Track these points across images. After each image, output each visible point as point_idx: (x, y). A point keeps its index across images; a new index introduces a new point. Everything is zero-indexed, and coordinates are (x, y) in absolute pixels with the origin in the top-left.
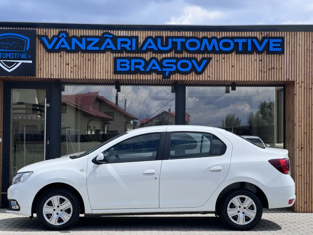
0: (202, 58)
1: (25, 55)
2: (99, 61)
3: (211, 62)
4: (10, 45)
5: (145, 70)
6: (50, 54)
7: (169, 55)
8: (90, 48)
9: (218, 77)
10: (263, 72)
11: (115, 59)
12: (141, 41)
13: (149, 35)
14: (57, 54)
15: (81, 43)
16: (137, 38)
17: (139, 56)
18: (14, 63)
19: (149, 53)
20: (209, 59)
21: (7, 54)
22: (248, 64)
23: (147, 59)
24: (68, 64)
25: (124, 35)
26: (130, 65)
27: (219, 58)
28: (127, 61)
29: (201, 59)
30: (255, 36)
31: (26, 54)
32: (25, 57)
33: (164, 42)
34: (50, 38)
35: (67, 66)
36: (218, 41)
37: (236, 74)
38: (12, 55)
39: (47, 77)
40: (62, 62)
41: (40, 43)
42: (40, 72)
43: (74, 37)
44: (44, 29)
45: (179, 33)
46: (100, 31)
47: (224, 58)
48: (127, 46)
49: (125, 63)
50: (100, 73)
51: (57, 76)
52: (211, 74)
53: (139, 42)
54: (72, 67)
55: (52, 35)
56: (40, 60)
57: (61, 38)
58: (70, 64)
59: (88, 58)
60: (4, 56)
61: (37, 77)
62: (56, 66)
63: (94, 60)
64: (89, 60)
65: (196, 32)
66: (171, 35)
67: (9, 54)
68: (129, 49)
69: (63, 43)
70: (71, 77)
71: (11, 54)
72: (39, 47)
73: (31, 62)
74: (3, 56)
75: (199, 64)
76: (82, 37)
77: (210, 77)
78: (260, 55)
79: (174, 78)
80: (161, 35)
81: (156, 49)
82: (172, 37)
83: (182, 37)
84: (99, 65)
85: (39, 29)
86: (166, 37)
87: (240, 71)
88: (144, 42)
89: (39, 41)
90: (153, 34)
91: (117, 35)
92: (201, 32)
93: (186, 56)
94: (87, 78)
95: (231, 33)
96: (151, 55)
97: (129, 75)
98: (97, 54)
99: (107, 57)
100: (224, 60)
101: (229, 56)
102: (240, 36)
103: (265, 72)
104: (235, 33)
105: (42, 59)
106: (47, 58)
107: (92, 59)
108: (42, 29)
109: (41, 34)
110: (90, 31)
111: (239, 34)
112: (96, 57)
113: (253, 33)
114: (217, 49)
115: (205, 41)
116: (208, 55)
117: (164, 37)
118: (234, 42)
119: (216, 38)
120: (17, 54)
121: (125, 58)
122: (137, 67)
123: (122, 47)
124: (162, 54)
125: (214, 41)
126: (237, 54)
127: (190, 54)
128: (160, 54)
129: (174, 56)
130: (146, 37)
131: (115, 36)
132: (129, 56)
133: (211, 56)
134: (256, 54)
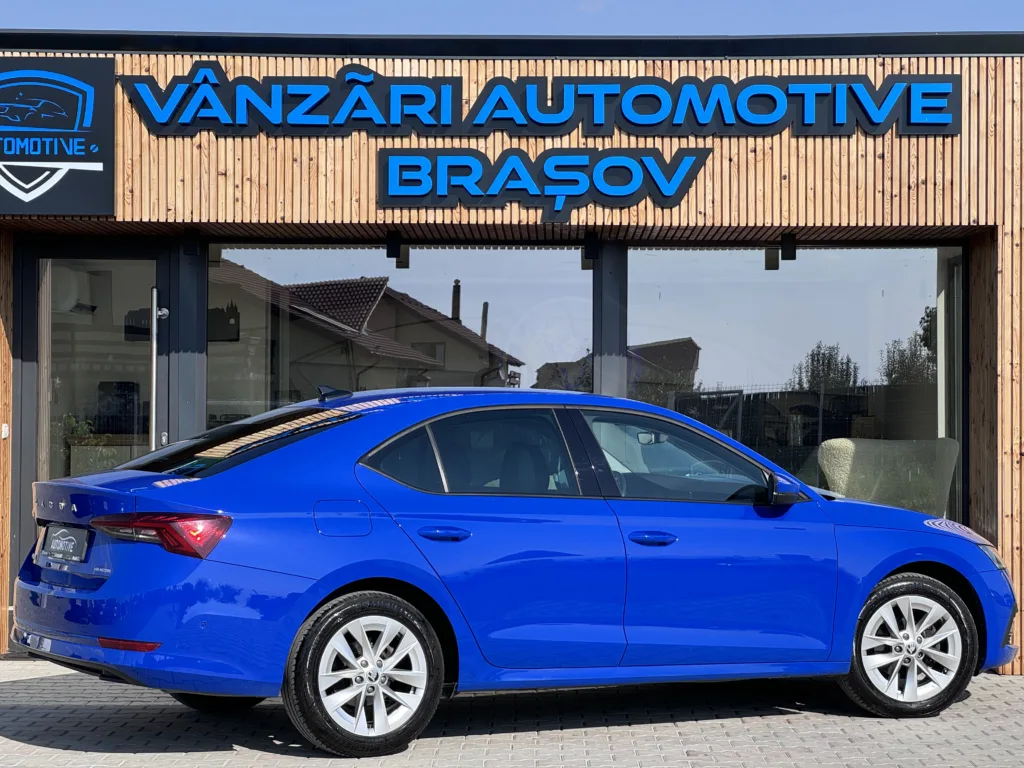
0: (680, 150)
1: (79, 144)
2: (330, 161)
3: (709, 162)
4: (28, 110)
5: (485, 191)
6: (162, 141)
7: (564, 142)
8: (297, 116)
9: (734, 213)
10: (887, 197)
11: (383, 156)
12: (471, 93)
13: (499, 74)
14: (188, 140)
15: (269, 101)
16: (456, 83)
17: (465, 145)
18: (43, 170)
19: (498, 134)
20: (702, 155)
21: (18, 140)
22: (836, 170)
23: (490, 156)
24: (225, 174)
25: (415, 74)
26: (433, 174)
27: (735, 151)
28: (425, 163)
29: (673, 154)
30: (862, 72)
31: (83, 140)
32: (79, 150)
33: (549, 96)
34: (162, 86)
35: (221, 179)
36: (735, 89)
37: (794, 202)
38: (35, 144)
39: (154, 220)
40: (203, 168)
42: (129, 201)
43: (243, 80)
44: (144, 58)
45: (599, 64)
46: (331, 60)
47: (755, 151)
48: (422, 112)
49: (417, 168)
50: (334, 203)
51: (188, 213)
52: (709, 204)
53: (465, 96)
54: (236, 183)
55: (170, 77)
56: (130, 161)
57: (198, 85)
58: (230, 173)
59: (293, 154)
60: (9, 149)
61: (119, 219)
62: (183, 181)
63: (311, 159)
64: (296, 160)
65: (659, 63)
66: (574, 74)
67: (26, 140)
68: (429, 120)
69: (205, 103)
70: (235, 217)
71: (32, 140)
72: (128, 116)
73: (98, 167)
74: (6, 148)
75: (669, 171)
76: (271, 81)
77: (705, 214)
78: (879, 140)
79: (583, 217)
81: (521, 120)
82: (577, 80)
83: (611, 80)
84: (330, 175)
85: (127, 56)
86: (554, 78)
87: (811, 193)
88: (482, 99)
90: (511, 69)
91: (389, 74)
92: (675, 63)
93: (625, 145)
94: (288, 220)
95: (777, 62)
96: (505, 140)
97: (430, 211)
98: (322, 140)
99: (355, 149)
100: (756, 156)
101: (770, 142)
102: (809, 73)
103: (896, 196)
104: (793, 62)
105: (136, 156)
106: (154, 153)
107: (305, 156)
108: (136, 57)
109: (132, 71)
110: (297, 60)
111: (806, 65)
112: (318, 149)
113: (853, 61)
114: (730, 118)
115: (690, 93)
116: (700, 140)
117: (550, 79)
118: (789, 95)
119: (726, 81)
120: (51, 139)
121: (418, 152)
122: (456, 180)
123: (408, 116)
124: (541, 137)
125: (720, 93)
126: (797, 137)
127: (637, 137)
128: (535, 137)
129: (584, 144)
130: (488, 79)
131: (384, 78)
132: (432, 147)
133: (709, 145)
134: (866, 133)
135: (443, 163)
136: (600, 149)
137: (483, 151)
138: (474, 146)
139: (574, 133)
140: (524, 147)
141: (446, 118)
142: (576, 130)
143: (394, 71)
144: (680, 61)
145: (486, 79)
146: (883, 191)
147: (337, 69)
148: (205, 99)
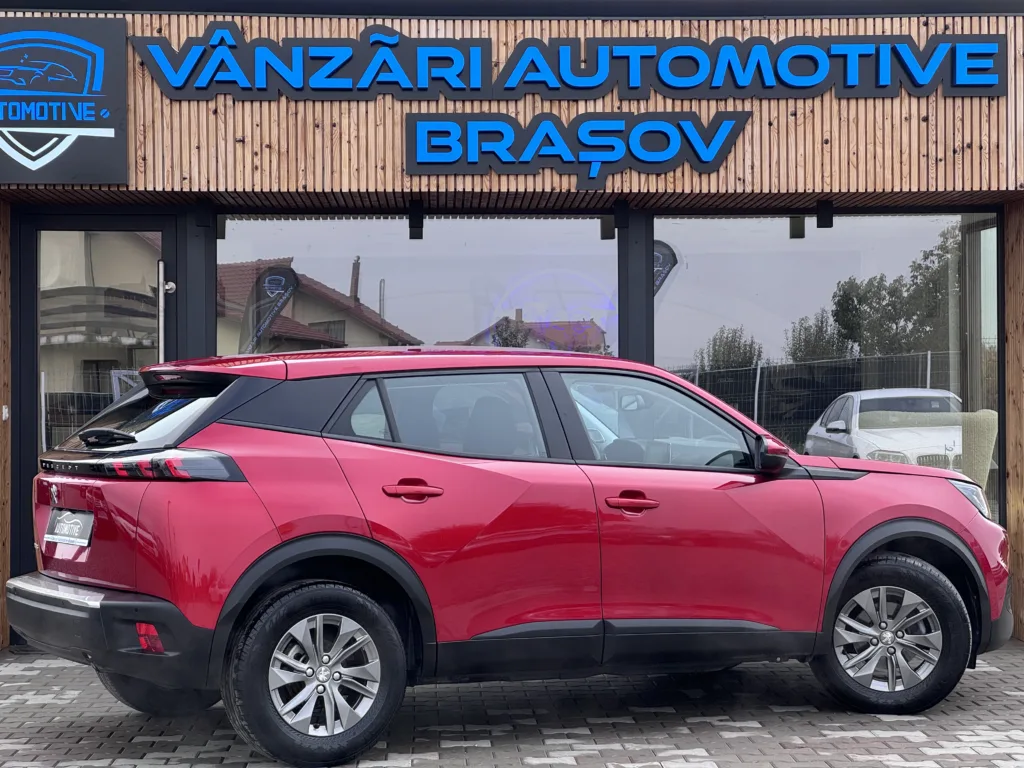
0: (718, 113)
1: (89, 108)
2: (353, 127)
3: (748, 128)
4: (34, 74)
5: (517, 157)
6: (176, 106)
7: (599, 107)
8: (319, 80)
9: (775, 180)
10: (932, 161)
11: (411, 122)
12: (501, 55)
13: (529, 35)
14: (203, 105)
15: (289, 63)
16: (485, 45)
17: (494, 109)
18: (50, 137)
19: (529, 98)
20: (742, 119)
21: (24, 104)
22: (879, 133)
23: (521, 119)
24: (243, 141)
25: (441, 35)
26: (463, 140)
27: (776, 115)
28: (455, 129)
29: (711, 118)
30: (905, 32)
31: (93, 104)
32: (89, 115)
33: (583, 58)
34: (175, 47)
35: (239, 146)
36: (775, 51)
37: (836, 168)
38: (42, 108)
39: (168, 189)
40: (219, 134)
41: (142, 64)
42: (142, 169)
43: (260, 42)
44: (156, 17)
45: (633, 25)
46: (353, 21)
47: (795, 114)
48: (451, 74)
49: (447, 133)
50: (358, 170)
51: (204, 182)
52: (748, 170)
53: (494, 59)
54: (255, 150)
55: (183, 38)
56: (142, 127)
57: (214, 47)
58: (248, 139)
59: (314, 120)
60: (14, 114)
61: (132, 188)
62: (198, 148)
63: (334, 125)
64: (318, 126)
65: (696, 23)
66: (607, 35)
67: (33, 104)
68: (457, 83)
69: (222, 65)
70: (253, 185)
71: (39, 104)
72: (139, 80)
73: (109, 133)
74: (10, 113)
75: (708, 135)
76: (289, 43)
77: (744, 181)
78: (923, 101)
79: (618, 184)
80: (572, 35)
81: (553, 82)
82: (611, 42)
83: (646, 41)
84: (354, 142)
85: (138, 17)
86: (587, 40)
87: (853, 158)
88: (512, 62)
89: (138, 59)
90: (542, 30)
91: (414, 35)
92: (712, 23)
93: (660, 109)
94: (310, 189)
95: (817, 22)
96: (536, 104)
97: (460, 179)
98: (345, 105)
99: (380, 114)
100: (796, 119)
101: (811, 105)
102: (851, 33)
103: (941, 160)
104: (835, 22)
105: (149, 122)
106: (167, 119)
107: (327, 122)
108: (147, 17)
109: (143, 32)
110: (317, 21)
111: (848, 25)
112: (341, 114)
113: (896, 20)
114: (770, 80)
115: (728, 54)
116: (739, 103)
117: (583, 40)
118: (831, 56)
119: (766, 42)
120: (59, 104)
121: (445, 117)
122: (487, 146)
123: (434, 79)
124: (574, 101)
125: (759, 54)
126: (839, 99)
127: (673, 100)
128: (568, 101)
129: (619, 108)
130: (518, 41)
131: (409, 39)
132: (460, 111)
133: (748, 108)
134: (910, 95)
135: (474, 128)
136: (636, 113)
137: (513, 115)
138: (503, 111)
139: (608, 99)
140: (555, 112)
141: (476, 82)
142: (610, 96)
143: (419, 32)
144: (717, 21)
145: (516, 40)
146: (928, 155)
147: (360, 31)
148: (222, 61)
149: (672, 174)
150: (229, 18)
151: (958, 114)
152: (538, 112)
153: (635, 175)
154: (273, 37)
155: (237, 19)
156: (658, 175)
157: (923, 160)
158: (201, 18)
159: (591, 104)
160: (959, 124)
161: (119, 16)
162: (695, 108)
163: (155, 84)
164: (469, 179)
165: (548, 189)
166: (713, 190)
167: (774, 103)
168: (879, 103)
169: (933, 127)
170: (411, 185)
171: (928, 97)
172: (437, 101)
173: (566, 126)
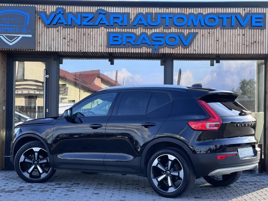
2: (94, 35)
3: (197, 36)
4: (12, 20)
5: (136, 43)
8: (85, 23)
9: (204, 50)
10: (245, 46)
11: (108, 34)
12: (132, 17)
13: (140, 12)
14: (55, 29)
15: (77, 19)
16: (128, 14)
18: (15, 37)
19: (140, 28)
20: (195, 34)
21: (9, 28)
22: (232, 38)
23: (137, 34)
26: (122, 39)
28: (120, 36)
29: (187, 34)
30: (239, 12)
31: (26, 29)
33: (154, 18)
34: (48, 14)
35: (64, 40)
36: (204, 16)
37: (220, 47)
38: (13, 29)
40: (59, 36)
42: (39, 45)
43: (70, 13)
44: (43, 6)
45: (167, 9)
46: (94, 8)
49: (118, 37)
50: (94, 46)
51: (55, 49)
52: (197, 48)
54: (68, 41)
55: (50, 11)
56: (39, 35)
57: (58, 14)
58: (66, 38)
59: (83, 33)
60: (6, 31)
65: (183, 9)
66: (160, 12)
67: (11, 29)
68: (121, 24)
71: (12, 28)
72: (38, 22)
73: (30, 36)
75: (186, 39)
76: (77, 13)
77: (196, 50)
78: (243, 30)
79: (162, 51)
80: (151, 12)
81: (146, 24)
83: (171, 13)
84: (94, 39)
85: (38, 6)
86: (155, 13)
87: (224, 45)
89: (38, 17)
94: (82, 51)
95: (216, 9)
96: (141, 30)
97: (121, 49)
98: (91, 29)
99: (101, 32)
100: (210, 34)
101: (214, 31)
102: (224, 12)
103: (248, 46)
104: (220, 9)
105: (41, 33)
106: (45, 32)
107: (87, 33)
108: (41, 6)
109: (40, 10)
110: (85, 7)
111: (224, 10)
112: (90, 32)
113: (237, 9)
114: (203, 24)
115: (192, 17)
116: (195, 30)
118: (219, 18)
119: (202, 14)
120: (18, 28)
121: (118, 33)
122: (128, 40)
123: (115, 23)
124: (151, 29)
125: (200, 17)
126: (221, 29)
127: (177, 29)
128: (150, 29)
129: (163, 31)
130: (137, 13)
131: (109, 13)
132: (121, 31)
133: (197, 31)
134: (240, 28)
135: (125, 36)
136: (167, 32)
138: (133, 31)
139: (160, 28)
140: (146, 32)
141: (126, 24)
142: (161, 28)
143: (111, 11)
144: (189, 8)
145: (136, 13)
146: (244, 44)
147: (96, 10)
148: (60, 18)
149: (176, 48)
150: (62, 7)
151: (253, 34)
152: (142, 32)
153: (167, 48)
154: (73, 12)
155: (64, 7)
156: (173, 49)
157: (243, 46)
158: (55, 6)
159: (156, 30)
160: (253, 36)
161: (34, 6)
162: (183, 31)
163: (42, 23)
164: (123, 49)
165: (144, 52)
166: (187, 53)
167: (204, 30)
168: (232, 30)
169: (246, 37)
170: (108, 51)
171: (245, 29)
172: (115, 29)
173: (149, 35)
